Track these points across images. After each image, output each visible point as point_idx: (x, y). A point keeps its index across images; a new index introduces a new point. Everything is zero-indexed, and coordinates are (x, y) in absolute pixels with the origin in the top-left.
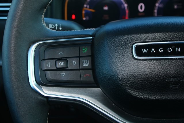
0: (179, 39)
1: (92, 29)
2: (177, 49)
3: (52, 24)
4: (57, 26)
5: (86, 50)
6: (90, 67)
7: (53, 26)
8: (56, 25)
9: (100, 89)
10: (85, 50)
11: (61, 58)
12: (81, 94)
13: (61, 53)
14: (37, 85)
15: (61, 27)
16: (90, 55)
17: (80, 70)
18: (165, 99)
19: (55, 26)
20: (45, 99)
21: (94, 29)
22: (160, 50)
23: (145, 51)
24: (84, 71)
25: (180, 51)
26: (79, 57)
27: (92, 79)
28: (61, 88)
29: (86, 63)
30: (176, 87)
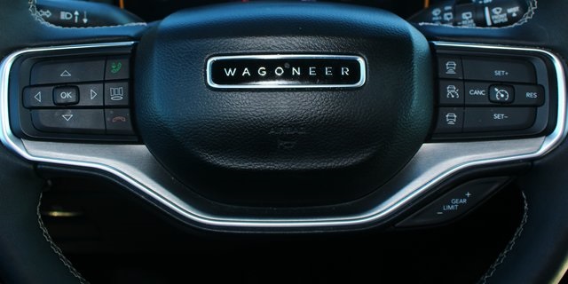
0: (299, 50)
1: (141, 24)
2: (294, 69)
3: (66, 11)
4: (78, 16)
5: (119, 68)
6: (126, 103)
7: (68, 16)
8: (76, 13)
9: (144, 146)
10: (117, 68)
11: (66, 83)
12: (106, 156)
13: (66, 74)
14: (13, 137)
15: (87, 18)
16: (127, 77)
17: (104, 107)
18: (269, 170)
19: (74, 16)
20: (31, 167)
21: (145, 24)
22: (261, 72)
23: (230, 72)
24: (111, 112)
25: (299, 73)
26: (104, 82)
27: (129, 128)
28: (65, 144)
29: (117, 94)
30: (290, 145)
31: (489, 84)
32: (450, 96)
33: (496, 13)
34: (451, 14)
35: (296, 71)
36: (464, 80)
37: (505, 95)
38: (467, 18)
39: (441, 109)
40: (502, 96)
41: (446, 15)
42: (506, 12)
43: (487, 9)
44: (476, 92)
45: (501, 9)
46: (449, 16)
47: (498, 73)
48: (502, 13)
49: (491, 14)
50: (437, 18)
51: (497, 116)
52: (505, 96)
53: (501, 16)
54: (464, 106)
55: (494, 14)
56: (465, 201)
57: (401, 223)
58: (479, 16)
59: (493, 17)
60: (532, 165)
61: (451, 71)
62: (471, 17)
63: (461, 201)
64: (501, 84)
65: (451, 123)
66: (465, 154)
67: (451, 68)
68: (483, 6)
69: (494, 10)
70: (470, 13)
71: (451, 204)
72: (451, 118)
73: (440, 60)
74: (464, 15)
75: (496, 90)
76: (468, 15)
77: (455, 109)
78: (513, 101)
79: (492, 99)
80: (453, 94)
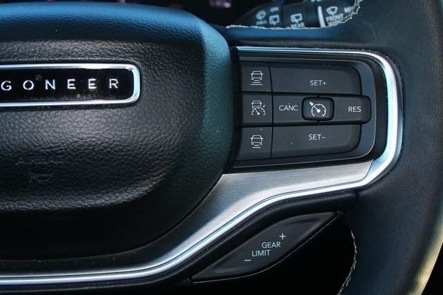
22: (5, 86)
31: (303, 97)
32: (255, 113)
33: (332, 13)
34: (277, 16)
35: (50, 85)
36: (273, 94)
37: (322, 110)
38: (297, 21)
39: (245, 130)
40: (319, 111)
41: (271, 18)
42: (343, 12)
43: (320, 9)
44: (286, 108)
45: (336, 8)
46: (275, 20)
47: (314, 83)
48: (338, 13)
49: (325, 15)
50: (262, 23)
51: (312, 137)
52: (322, 112)
53: (338, 17)
54: (273, 125)
55: (329, 15)
56: (279, 244)
57: (199, 274)
58: (311, 18)
59: (327, 19)
60: (357, 196)
61: (256, 83)
62: (301, 19)
63: (274, 245)
64: (317, 97)
65: (257, 147)
66: (275, 186)
67: (256, 78)
68: (316, 5)
69: (329, 10)
70: (300, 15)
71: (261, 249)
72: (256, 142)
73: (244, 69)
74: (293, 18)
75: (312, 104)
76: (297, 18)
77: (261, 129)
78: (332, 118)
79: (307, 115)
80: (259, 110)
